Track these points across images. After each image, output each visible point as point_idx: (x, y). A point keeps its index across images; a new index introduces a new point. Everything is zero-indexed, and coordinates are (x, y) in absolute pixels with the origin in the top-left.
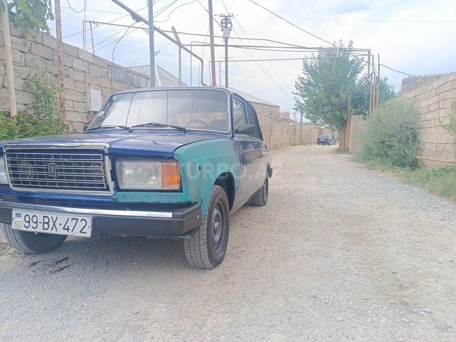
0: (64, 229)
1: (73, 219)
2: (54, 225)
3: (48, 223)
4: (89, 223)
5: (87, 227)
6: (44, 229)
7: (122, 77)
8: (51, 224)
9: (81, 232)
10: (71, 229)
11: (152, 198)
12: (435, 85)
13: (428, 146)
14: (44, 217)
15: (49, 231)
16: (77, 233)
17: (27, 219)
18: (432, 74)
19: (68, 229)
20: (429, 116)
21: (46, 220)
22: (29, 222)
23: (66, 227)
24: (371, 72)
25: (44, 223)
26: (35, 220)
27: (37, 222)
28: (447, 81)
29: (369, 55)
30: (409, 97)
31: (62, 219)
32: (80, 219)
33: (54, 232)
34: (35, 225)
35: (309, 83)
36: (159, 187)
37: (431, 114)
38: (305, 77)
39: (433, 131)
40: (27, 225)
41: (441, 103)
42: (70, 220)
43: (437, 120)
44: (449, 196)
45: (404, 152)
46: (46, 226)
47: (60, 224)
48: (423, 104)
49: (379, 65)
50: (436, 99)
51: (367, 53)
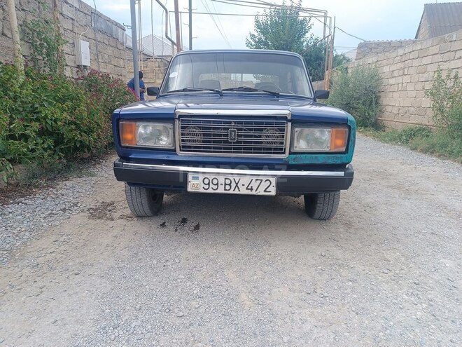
0: (247, 189)
1: (257, 180)
2: (237, 186)
3: (230, 185)
4: (274, 183)
5: (271, 186)
6: (225, 190)
7: (103, 26)
8: (233, 185)
9: (265, 191)
10: (255, 188)
11: (321, 160)
12: (400, 52)
13: (389, 109)
14: (226, 179)
15: (231, 192)
16: (261, 192)
17: (206, 181)
18: (385, 41)
19: (251, 189)
20: (392, 81)
21: (228, 182)
22: (209, 184)
23: (249, 187)
24: (327, 34)
25: (226, 184)
26: (215, 182)
27: (217, 184)
28: (414, 49)
29: (325, 17)
30: (370, 62)
31: (245, 181)
32: (264, 179)
33: (237, 192)
34: (215, 187)
35: (260, 41)
36: (327, 150)
37: (394, 79)
38: (256, 34)
39: (396, 95)
40: (206, 187)
41: (406, 70)
42: (254, 180)
43: (400, 85)
44: (432, 153)
45: (369, 114)
46: (228, 187)
47: (243, 185)
48: (386, 69)
49: (335, 28)
50: (401, 65)
51: (323, 14)
